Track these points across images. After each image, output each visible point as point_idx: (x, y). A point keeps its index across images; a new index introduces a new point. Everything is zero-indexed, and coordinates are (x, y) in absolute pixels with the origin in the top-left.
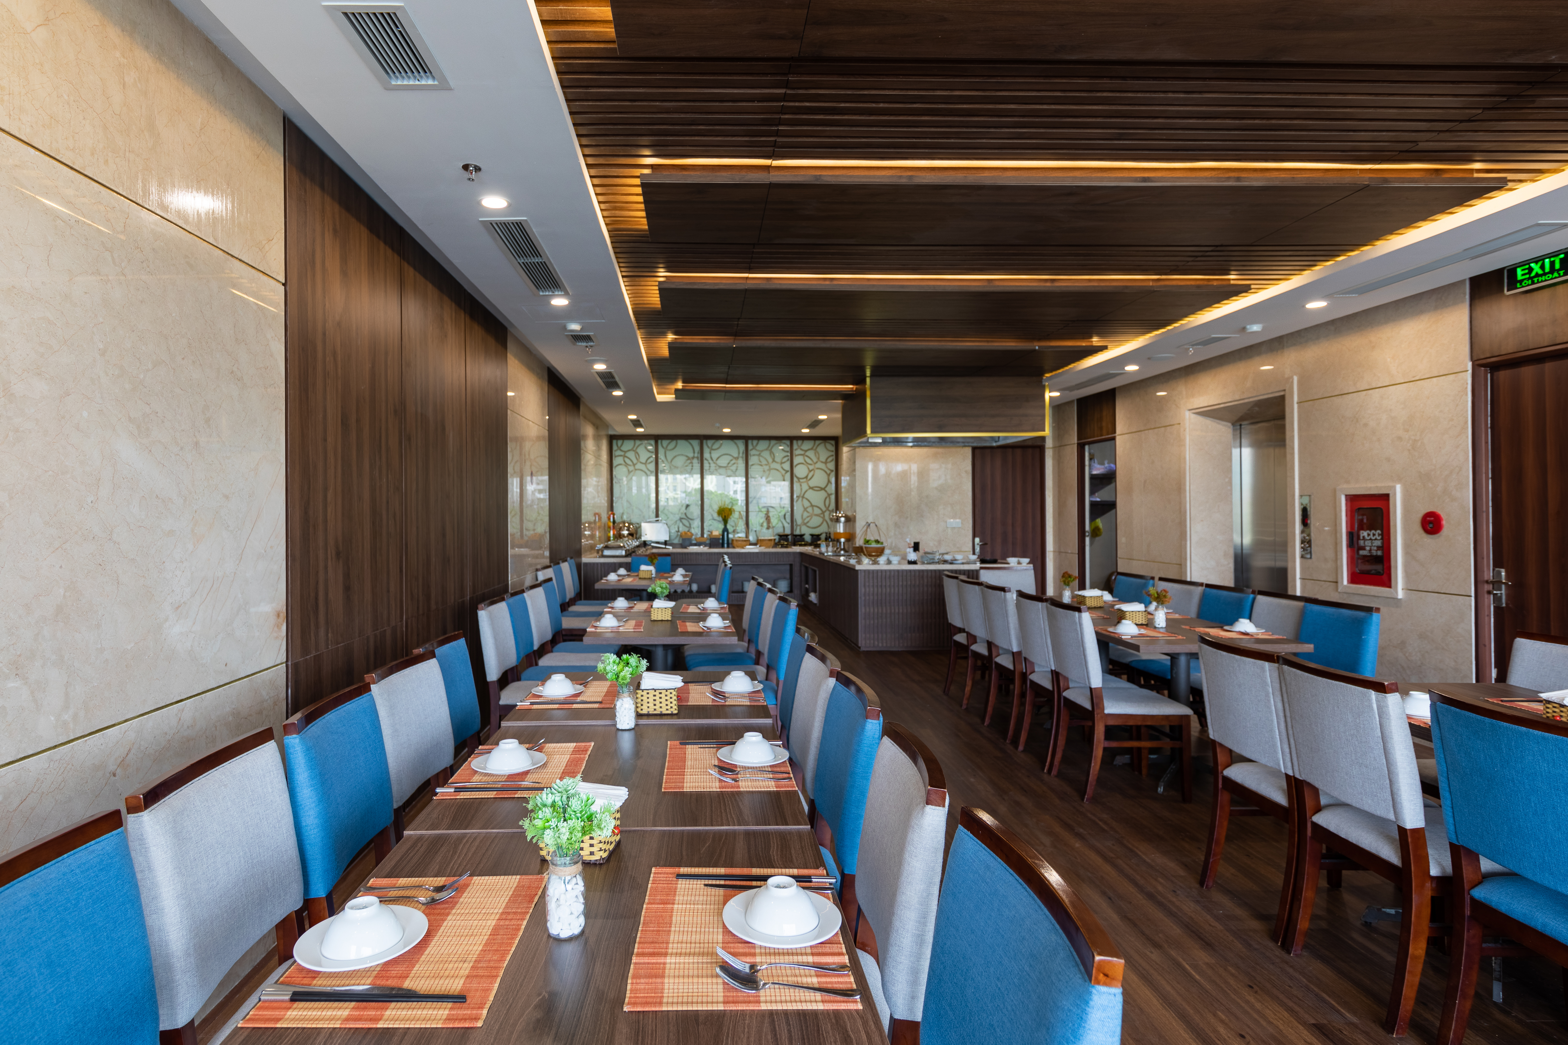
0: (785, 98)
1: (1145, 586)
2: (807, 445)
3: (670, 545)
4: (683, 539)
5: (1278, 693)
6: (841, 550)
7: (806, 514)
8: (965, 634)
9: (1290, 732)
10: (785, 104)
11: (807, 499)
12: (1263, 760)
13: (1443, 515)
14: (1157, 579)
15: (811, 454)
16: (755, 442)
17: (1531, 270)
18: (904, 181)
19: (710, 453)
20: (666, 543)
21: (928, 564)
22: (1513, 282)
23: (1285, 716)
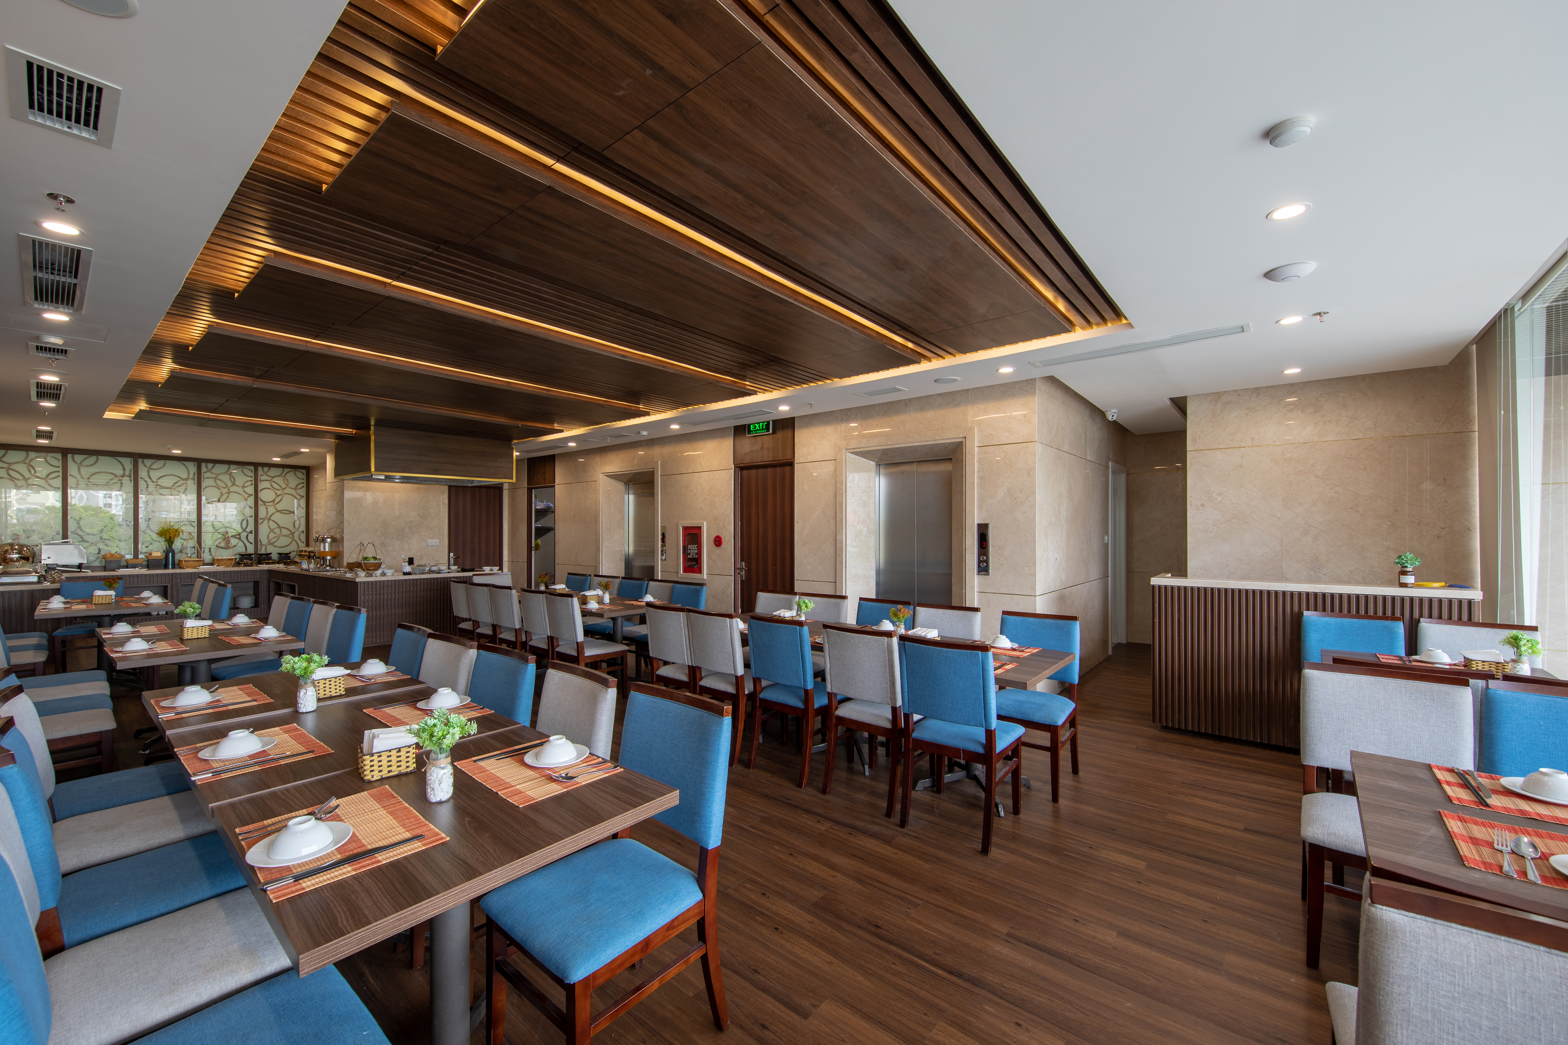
0: (430, 254)
1: (585, 580)
2: (274, 472)
3: (88, 567)
4: (106, 562)
5: (686, 627)
6: (327, 566)
7: (272, 535)
8: (471, 623)
9: (691, 644)
10: (427, 257)
11: (273, 521)
12: (678, 662)
13: (723, 538)
14: (592, 576)
15: (279, 480)
16: (210, 465)
17: (756, 427)
18: (489, 321)
19: (148, 472)
20: (80, 566)
21: (419, 574)
22: (750, 431)
23: (689, 637)
